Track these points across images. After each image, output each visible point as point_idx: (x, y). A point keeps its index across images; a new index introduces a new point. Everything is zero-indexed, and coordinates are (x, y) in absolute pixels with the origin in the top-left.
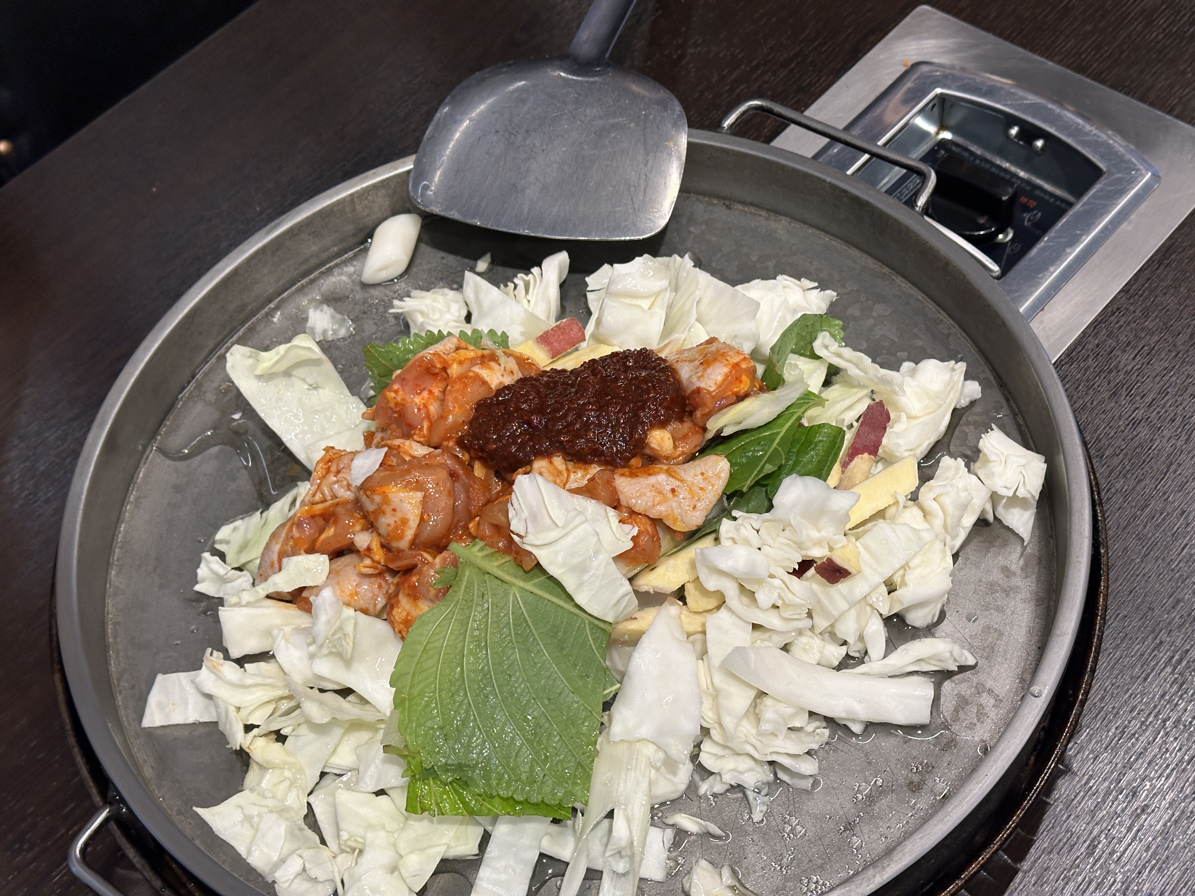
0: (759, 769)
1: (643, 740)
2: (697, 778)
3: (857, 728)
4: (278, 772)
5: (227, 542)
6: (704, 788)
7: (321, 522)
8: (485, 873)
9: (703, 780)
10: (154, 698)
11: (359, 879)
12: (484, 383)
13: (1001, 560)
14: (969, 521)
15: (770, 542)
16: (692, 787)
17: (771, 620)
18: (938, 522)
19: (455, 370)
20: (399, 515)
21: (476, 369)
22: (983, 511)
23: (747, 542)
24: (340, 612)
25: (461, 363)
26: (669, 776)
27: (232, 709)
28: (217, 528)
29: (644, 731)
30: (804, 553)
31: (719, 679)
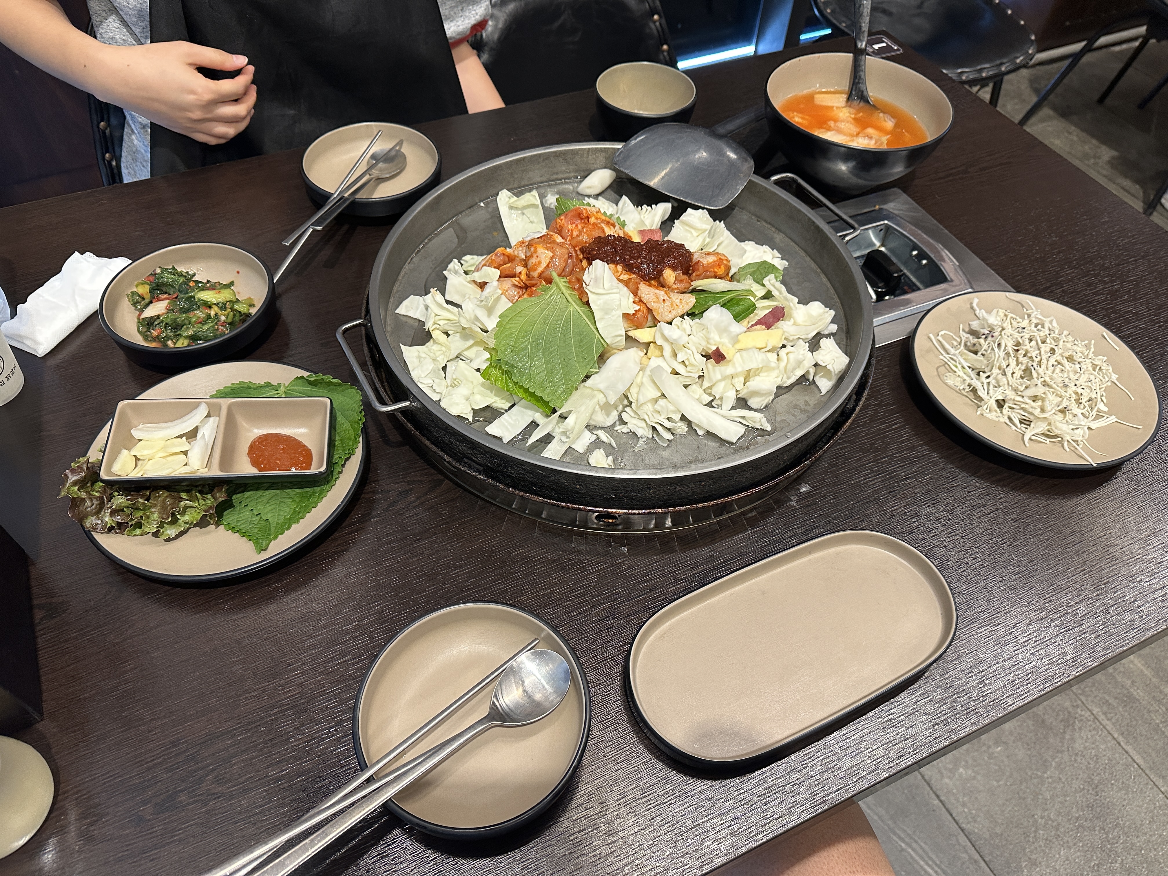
0: (647, 429)
1: (600, 391)
2: (618, 423)
3: (700, 432)
4: (439, 346)
5: (467, 262)
6: (618, 428)
7: (507, 259)
8: (505, 416)
9: (620, 425)
10: (405, 303)
11: (452, 395)
12: (604, 231)
13: (807, 398)
14: (799, 373)
15: (695, 334)
16: (614, 425)
17: (680, 369)
18: (783, 364)
19: (592, 220)
20: (538, 259)
21: (603, 225)
22: (808, 372)
23: (684, 330)
24: (496, 290)
25: (597, 219)
26: (606, 417)
27: (433, 315)
28: (465, 255)
29: (602, 386)
30: (709, 346)
31: (646, 380)
